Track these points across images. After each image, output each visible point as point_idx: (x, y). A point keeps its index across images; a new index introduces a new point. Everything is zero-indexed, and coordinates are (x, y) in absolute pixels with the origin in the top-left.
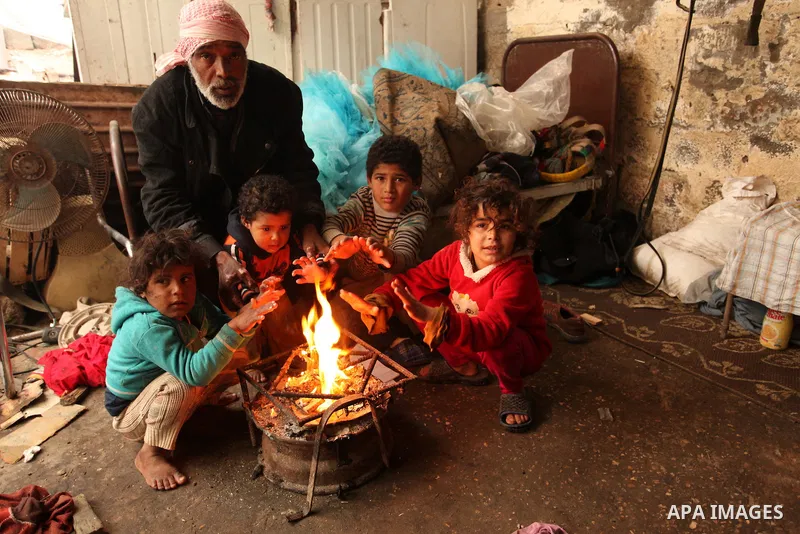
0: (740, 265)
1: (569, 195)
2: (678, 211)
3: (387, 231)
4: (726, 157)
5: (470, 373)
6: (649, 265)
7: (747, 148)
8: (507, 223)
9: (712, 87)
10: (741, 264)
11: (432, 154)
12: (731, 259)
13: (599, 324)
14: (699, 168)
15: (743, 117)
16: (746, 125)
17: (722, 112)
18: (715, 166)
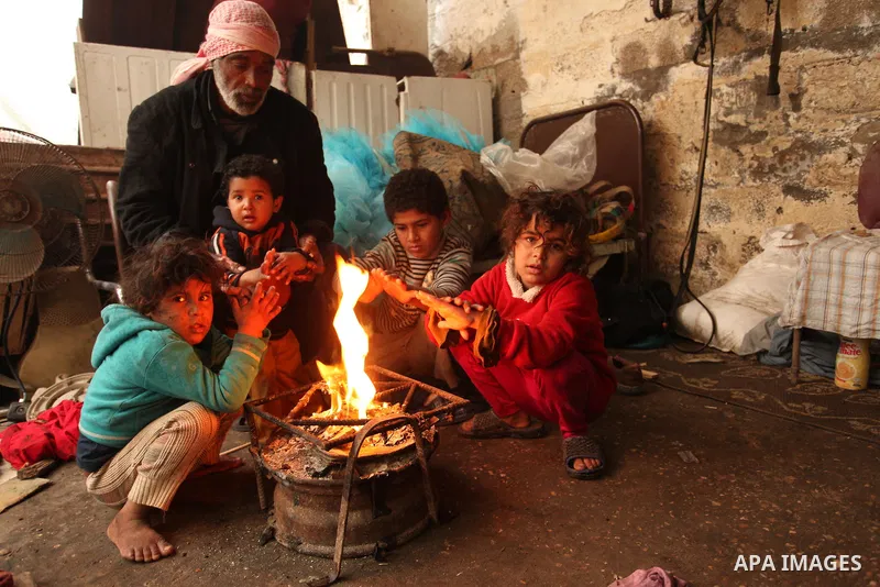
0: (807, 293)
1: (604, 256)
2: (714, 274)
3: (425, 275)
4: (760, 211)
5: (521, 424)
6: (697, 321)
7: (780, 200)
8: (559, 242)
9: (736, 143)
10: (807, 291)
11: (459, 206)
12: (794, 291)
13: (655, 378)
14: (732, 225)
15: (772, 169)
16: (776, 176)
17: (750, 166)
18: (749, 221)
